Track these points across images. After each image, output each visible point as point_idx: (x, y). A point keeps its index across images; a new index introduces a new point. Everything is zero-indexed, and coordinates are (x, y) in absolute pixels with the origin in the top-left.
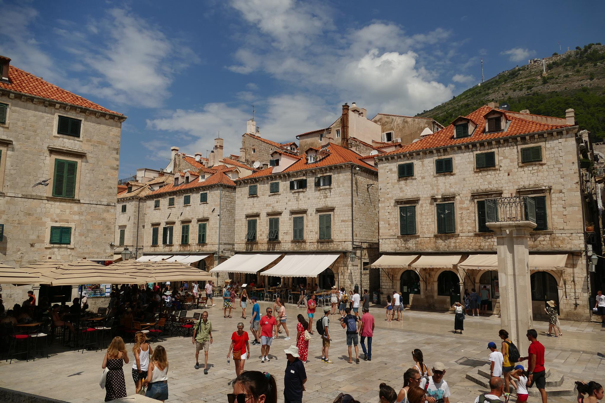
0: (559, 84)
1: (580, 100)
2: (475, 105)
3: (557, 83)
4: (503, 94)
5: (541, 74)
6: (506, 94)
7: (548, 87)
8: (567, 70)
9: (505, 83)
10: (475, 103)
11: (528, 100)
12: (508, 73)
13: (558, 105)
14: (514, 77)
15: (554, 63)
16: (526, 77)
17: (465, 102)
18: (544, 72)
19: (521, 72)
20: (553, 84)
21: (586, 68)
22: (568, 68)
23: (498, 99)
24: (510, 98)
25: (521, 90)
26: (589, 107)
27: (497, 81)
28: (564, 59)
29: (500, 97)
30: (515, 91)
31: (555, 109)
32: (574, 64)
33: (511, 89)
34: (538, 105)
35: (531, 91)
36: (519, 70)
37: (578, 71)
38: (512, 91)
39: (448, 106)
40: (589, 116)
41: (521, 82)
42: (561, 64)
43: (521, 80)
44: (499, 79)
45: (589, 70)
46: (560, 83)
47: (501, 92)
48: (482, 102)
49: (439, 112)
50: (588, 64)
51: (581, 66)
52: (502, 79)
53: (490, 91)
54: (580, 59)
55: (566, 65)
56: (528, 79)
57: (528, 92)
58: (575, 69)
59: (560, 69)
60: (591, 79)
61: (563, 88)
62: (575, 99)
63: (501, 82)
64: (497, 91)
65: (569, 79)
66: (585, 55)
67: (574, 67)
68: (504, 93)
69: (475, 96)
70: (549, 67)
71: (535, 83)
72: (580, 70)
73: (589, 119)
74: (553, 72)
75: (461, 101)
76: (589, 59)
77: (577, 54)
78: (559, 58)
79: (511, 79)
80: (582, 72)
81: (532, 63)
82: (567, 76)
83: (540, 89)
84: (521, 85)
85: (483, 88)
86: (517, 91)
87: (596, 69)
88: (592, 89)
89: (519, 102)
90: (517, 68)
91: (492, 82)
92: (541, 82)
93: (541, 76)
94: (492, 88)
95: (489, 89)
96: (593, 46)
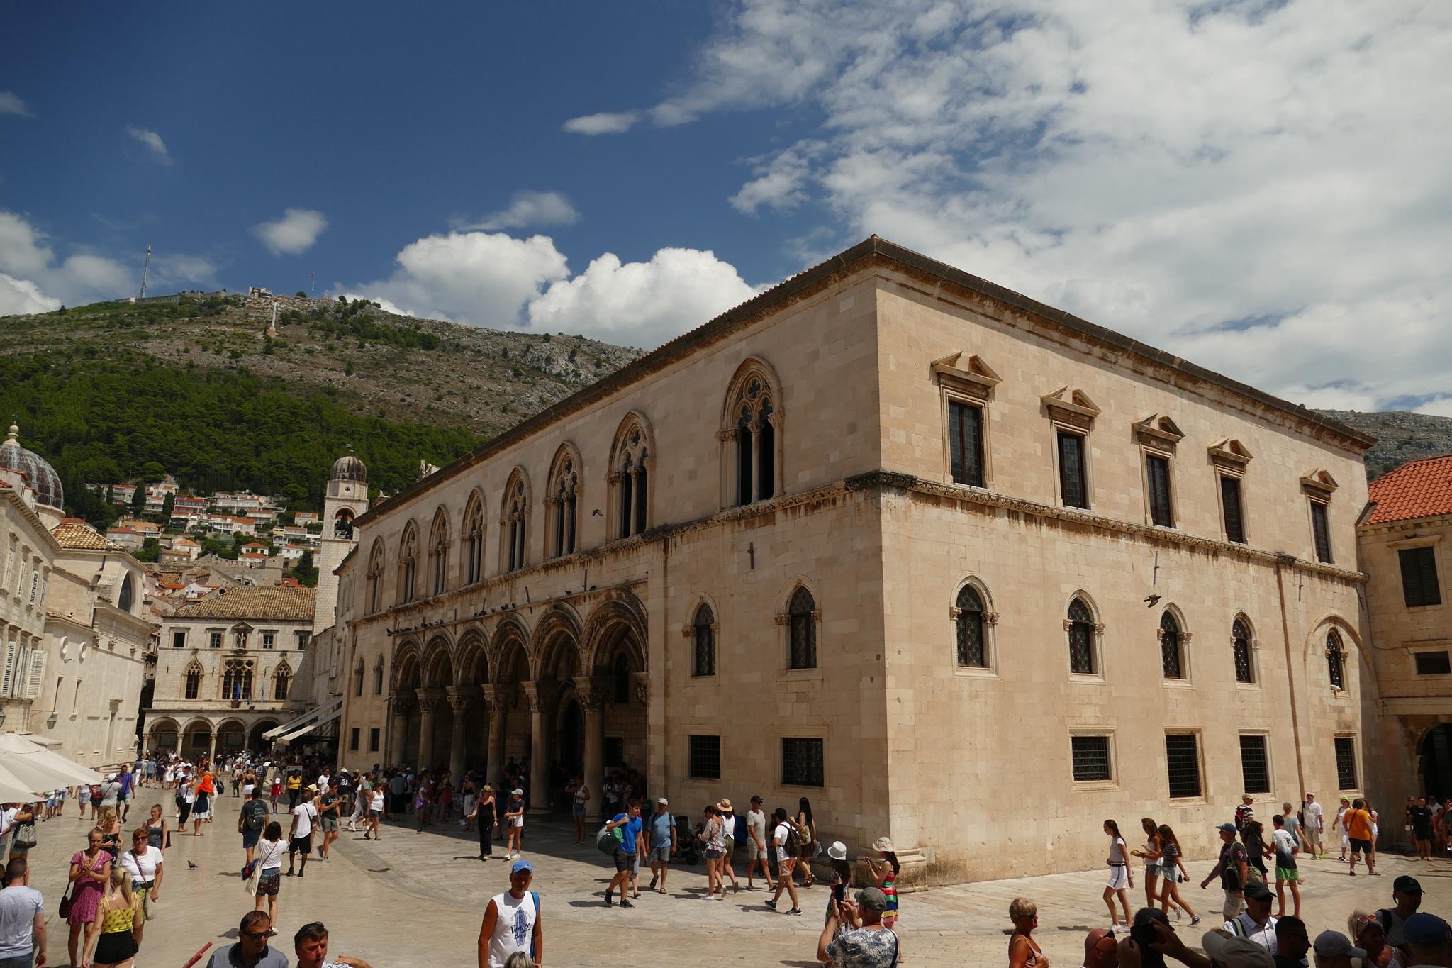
0: (293, 365)
1: (318, 411)
2: (110, 356)
3: (289, 361)
4: (178, 351)
5: (265, 329)
6: (186, 351)
7: (272, 364)
8: (313, 338)
9: (191, 321)
10: (112, 350)
11: (226, 381)
12: (202, 297)
13: (278, 412)
14: (211, 315)
15: (294, 314)
16: (235, 325)
17: (88, 335)
18: (273, 328)
19: (229, 307)
20: (282, 359)
21: (346, 345)
22: (316, 335)
23: (167, 358)
24: (191, 365)
25: (218, 352)
26: (329, 431)
27: (173, 310)
28: (314, 311)
29: (171, 355)
30: (205, 349)
31: (270, 420)
32: (328, 330)
33: (198, 342)
34: (243, 400)
35: (237, 362)
36: (226, 301)
37: (331, 349)
38: (200, 347)
39: (41, 329)
40: (324, 450)
41: (224, 333)
42: (306, 322)
43: (224, 328)
44: (180, 304)
45: (348, 352)
46: (296, 363)
47: (176, 342)
48: (129, 353)
49: (15, 337)
50: (352, 340)
51: (338, 338)
52: (187, 308)
53: (152, 330)
54: (341, 322)
55: (315, 327)
56: (239, 330)
57: (231, 363)
58: (328, 342)
59: (303, 331)
60: (348, 373)
61: (295, 375)
62: (310, 407)
63: (182, 315)
64: (169, 337)
65: (311, 359)
66: (351, 319)
67: (327, 336)
68: (182, 349)
69: (116, 330)
70: (285, 319)
71: (249, 344)
72: (335, 346)
73: (322, 456)
74: (288, 332)
75: (76, 328)
76: (355, 331)
77: (338, 311)
78: (306, 305)
79: (206, 316)
80: (337, 352)
81: (256, 295)
82: (310, 352)
83: (256, 362)
84: (222, 342)
85: (140, 314)
86: (210, 351)
87: (361, 354)
88: (344, 394)
89: (208, 381)
90: (223, 295)
91: (164, 306)
92: (260, 348)
93: (265, 333)
94: (160, 324)
95: (152, 322)
96: (368, 305)
